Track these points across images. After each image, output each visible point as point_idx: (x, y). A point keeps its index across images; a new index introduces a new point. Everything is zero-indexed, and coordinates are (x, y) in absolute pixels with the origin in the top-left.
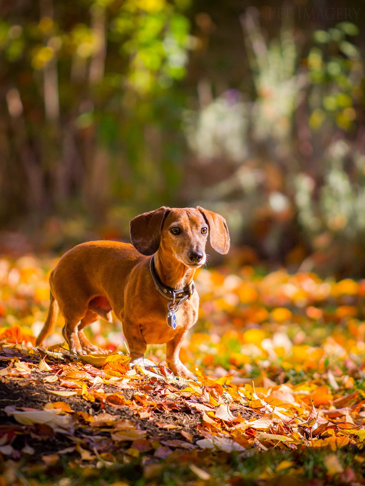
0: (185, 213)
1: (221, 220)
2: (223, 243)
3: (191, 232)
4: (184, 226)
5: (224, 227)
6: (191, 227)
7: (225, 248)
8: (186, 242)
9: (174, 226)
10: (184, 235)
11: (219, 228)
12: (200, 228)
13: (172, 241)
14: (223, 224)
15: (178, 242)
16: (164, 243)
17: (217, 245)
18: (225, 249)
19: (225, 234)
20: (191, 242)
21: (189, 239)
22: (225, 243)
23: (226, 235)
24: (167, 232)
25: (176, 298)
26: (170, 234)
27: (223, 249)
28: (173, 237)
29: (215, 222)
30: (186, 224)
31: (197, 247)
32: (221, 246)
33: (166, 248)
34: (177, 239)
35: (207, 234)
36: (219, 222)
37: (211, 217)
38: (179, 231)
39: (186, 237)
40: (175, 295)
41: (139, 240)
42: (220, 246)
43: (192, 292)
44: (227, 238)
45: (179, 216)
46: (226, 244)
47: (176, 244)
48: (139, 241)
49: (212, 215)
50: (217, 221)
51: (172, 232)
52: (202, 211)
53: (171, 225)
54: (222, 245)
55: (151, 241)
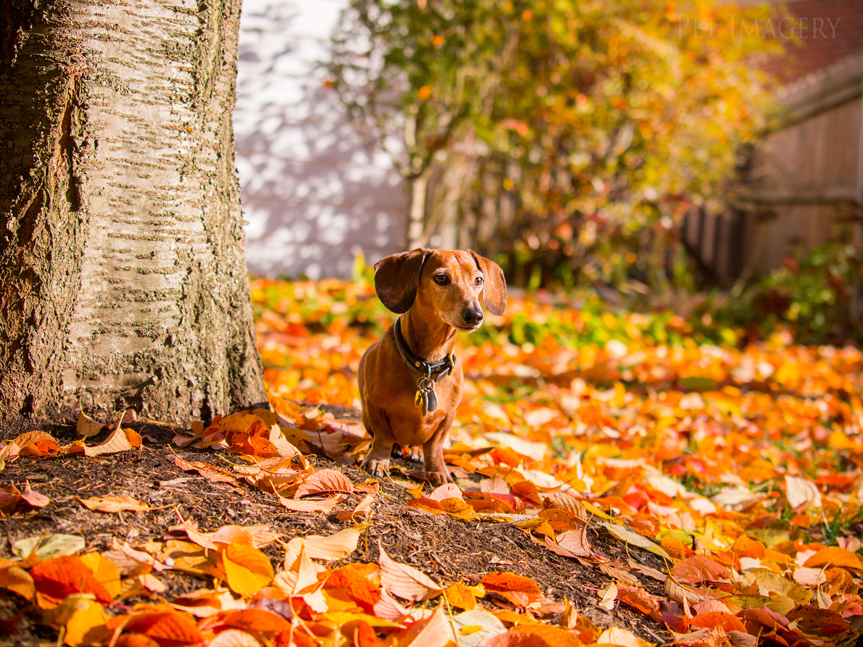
0: (454, 257)
1: (497, 270)
2: (499, 301)
3: (462, 283)
4: (453, 275)
5: (500, 279)
6: (463, 276)
7: (501, 308)
8: (456, 296)
9: (439, 273)
10: (453, 286)
11: (494, 281)
12: (474, 278)
13: (436, 293)
14: (500, 276)
15: (445, 295)
16: (421, 295)
17: (491, 303)
19: (501, 289)
20: (465, 297)
21: (461, 292)
22: (501, 301)
23: (502, 291)
24: (428, 281)
25: (431, 373)
26: (432, 282)
27: (499, 309)
28: (438, 288)
29: (490, 272)
30: (455, 273)
31: (474, 304)
33: (424, 303)
34: (443, 290)
36: (494, 272)
37: (485, 264)
38: (445, 281)
39: (455, 290)
40: (430, 370)
42: (495, 305)
43: (453, 365)
44: (503, 295)
45: (446, 261)
46: (502, 303)
47: (441, 297)
49: (486, 262)
50: (492, 270)
51: (436, 282)
52: (474, 256)
53: (435, 272)
54: (497, 303)
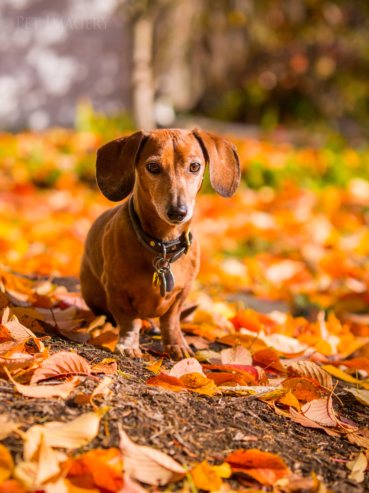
1: (229, 147)
2: (230, 181)
4: (164, 164)
5: (233, 157)
6: (175, 164)
7: (232, 187)
8: (166, 187)
9: (151, 161)
10: (164, 175)
11: (226, 159)
12: (187, 165)
13: (150, 181)
14: (233, 153)
15: (157, 185)
17: (220, 184)
18: (232, 189)
19: (234, 167)
20: (172, 189)
21: (169, 183)
22: (233, 181)
23: (235, 169)
24: (143, 169)
25: (166, 253)
26: (146, 171)
27: (229, 189)
28: (151, 177)
29: (220, 151)
30: (167, 160)
31: (179, 198)
32: (226, 185)
34: (155, 179)
35: (201, 171)
36: (226, 150)
37: (213, 143)
38: (158, 170)
39: (166, 179)
40: (165, 250)
41: (106, 177)
43: (189, 244)
44: (236, 174)
46: (234, 183)
47: (154, 186)
48: (108, 178)
49: (216, 140)
50: (223, 148)
51: (149, 170)
52: (198, 136)
53: (147, 160)
54: (228, 184)
55: (122, 180)
